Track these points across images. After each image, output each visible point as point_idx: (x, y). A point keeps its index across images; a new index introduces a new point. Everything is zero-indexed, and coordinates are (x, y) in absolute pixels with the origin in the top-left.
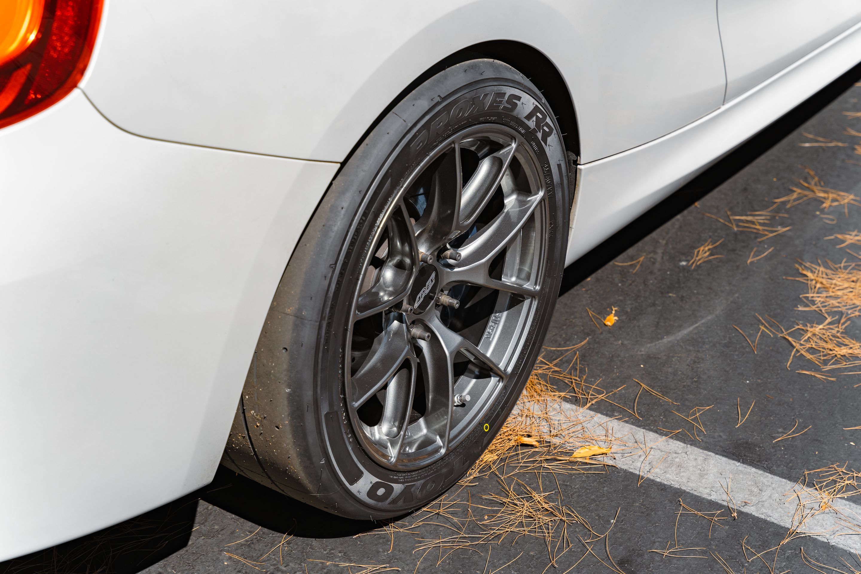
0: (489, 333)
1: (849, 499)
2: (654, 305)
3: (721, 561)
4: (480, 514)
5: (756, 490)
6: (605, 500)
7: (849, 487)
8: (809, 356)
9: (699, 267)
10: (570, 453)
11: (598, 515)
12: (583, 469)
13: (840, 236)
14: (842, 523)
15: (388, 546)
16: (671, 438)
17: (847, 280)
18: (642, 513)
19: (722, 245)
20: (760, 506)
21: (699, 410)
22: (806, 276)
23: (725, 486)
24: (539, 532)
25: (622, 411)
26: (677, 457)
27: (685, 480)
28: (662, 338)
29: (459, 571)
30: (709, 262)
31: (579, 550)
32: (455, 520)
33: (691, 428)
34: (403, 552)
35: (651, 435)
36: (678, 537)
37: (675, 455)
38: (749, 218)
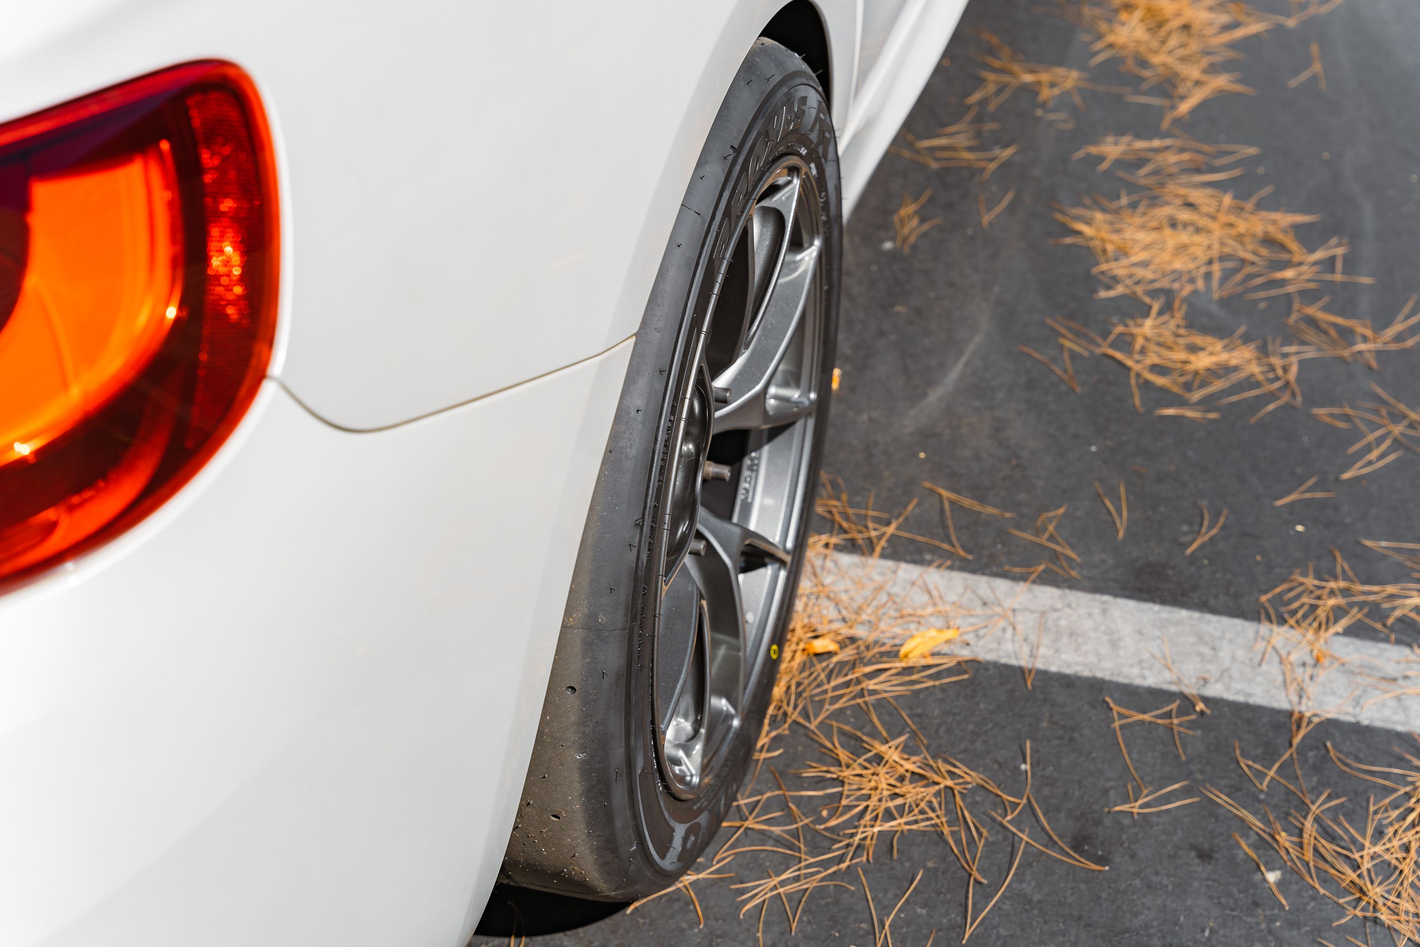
0: (746, 489)
1: (1348, 632)
2: (881, 334)
3: (1222, 799)
4: (810, 807)
5: (1206, 650)
6: (992, 729)
7: (1338, 613)
8: (1160, 381)
9: (914, 247)
10: (893, 654)
11: (996, 761)
12: (930, 677)
13: (1093, 150)
14: (1359, 679)
15: (692, 915)
16: (1034, 582)
17: (1143, 227)
18: (1061, 738)
19: (931, 200)
20: (1226, 679)
21: (1050, 520)
22: (1079, 233)
23: (1158, 654)
24: (923, 820)
25: (935, 550)
26: (1059, 618)
27: (1092, 659)
28: (924, 395)
29: (833, 932)
30: (925, 235)
31: (1000, 837)
32: (777, 830)
33: (1055, 557)
34: (724, 920)
35: (1001, 585)
36: (1136, 769)
37: (1055, 615)
38: (943, 141)
